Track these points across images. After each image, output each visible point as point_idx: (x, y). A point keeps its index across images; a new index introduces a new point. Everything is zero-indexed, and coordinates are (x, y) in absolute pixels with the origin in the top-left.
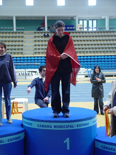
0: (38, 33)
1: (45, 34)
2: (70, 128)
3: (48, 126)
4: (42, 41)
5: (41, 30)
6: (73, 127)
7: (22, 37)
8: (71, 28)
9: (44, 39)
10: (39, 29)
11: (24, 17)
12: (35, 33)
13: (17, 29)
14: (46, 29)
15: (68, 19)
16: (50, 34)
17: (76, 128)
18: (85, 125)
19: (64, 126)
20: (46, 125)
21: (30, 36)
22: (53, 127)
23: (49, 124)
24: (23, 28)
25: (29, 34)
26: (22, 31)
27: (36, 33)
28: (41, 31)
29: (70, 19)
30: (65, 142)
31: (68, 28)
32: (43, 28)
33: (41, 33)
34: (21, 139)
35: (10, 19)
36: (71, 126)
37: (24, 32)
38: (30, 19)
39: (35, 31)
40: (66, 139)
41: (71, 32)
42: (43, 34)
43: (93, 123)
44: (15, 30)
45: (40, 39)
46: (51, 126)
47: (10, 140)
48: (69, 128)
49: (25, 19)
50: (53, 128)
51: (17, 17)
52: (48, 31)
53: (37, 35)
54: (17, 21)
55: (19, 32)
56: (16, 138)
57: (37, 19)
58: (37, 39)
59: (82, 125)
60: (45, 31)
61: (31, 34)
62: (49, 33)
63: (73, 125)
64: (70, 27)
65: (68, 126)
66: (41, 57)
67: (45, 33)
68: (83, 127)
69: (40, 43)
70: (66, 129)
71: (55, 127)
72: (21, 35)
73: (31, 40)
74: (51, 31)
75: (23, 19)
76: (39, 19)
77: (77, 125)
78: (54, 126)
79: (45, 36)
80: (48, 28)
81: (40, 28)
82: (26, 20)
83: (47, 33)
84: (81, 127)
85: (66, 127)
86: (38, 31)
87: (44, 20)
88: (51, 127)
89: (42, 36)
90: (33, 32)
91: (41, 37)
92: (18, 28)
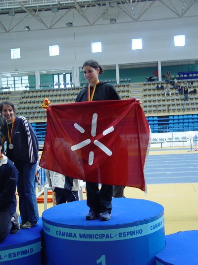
0: (149, 84)
1: (158, 86)
2: (106, 238)
3: (71, 235)
4: (154, 95)
5: (154, 80)
6: (112, 237)
7: (127, 91)
8: (195, 75)
9: (156, 92)
10: (150, 80)
11: (130, 65)
12: (144, 85)
13: (121, 82)
14: (160, 79)
15: (191, 63)
16: (165, 86)
17: (117, 238)
18: (134, 233)
19: (96, 235)
20: (67, 233)
21: (137, 89)
22: (78, 236)
23: (73, 231)
24: (129, 79)
25: (136, 87)
26: (128, 84)
27: (146, 84)
28: (153, 82)
29: (194, 63)
30: (98, 262)
31: (191, 75)
32: (155, 78)
33: (153, 84)
34: (33, 253)
35: (113, 68)
36: (107, 235)
37: (131, 84)
38: (138, 67)
39: (145, 83)
40: (99, 257)
41: (194, 82)
42: (156, 86)
43: (151, 230)
44: (118, 82)
45: (152, 92)
46: (75, 234)
47: (12, 255)
48: (104, 239)
49: (132, 67)
50: (78, 239)
51: (120, 66)
52: (163, 82)
53: (147, 87)
54: (121, 70)
55: (123, 84)
56: (24, 252)
57: (148, 66)
58: (148, 93)
59: (127, 234)
60: (158, 82)
61: (140, 86)
62: (163, 83)
63: (111, 235)
64: (193, 74)
65: (103, 236)
66: (153, 117)
67: (159, 84)
68: (129, 237)
69: (152, 98)
70: (99, 240)
71: (81, 236)
72: (126, 88)
73: (140, 94)
74: (166, 81)
75: (129, 67)
76: (151, 66)
77: (119, 233)
78: (80, 234)
79: (158, 88)
80: (163, 77)
81: (152, 77)
82: (134, 69)
83: (162, 83)
84: (126, 238)
85: (99, 236)
86: (149, 82)
87: (157, 67)
88: (75, 236)
89: (154, 88)
90: (142, 83)
91: (153, 90)
92: (122, 80)
